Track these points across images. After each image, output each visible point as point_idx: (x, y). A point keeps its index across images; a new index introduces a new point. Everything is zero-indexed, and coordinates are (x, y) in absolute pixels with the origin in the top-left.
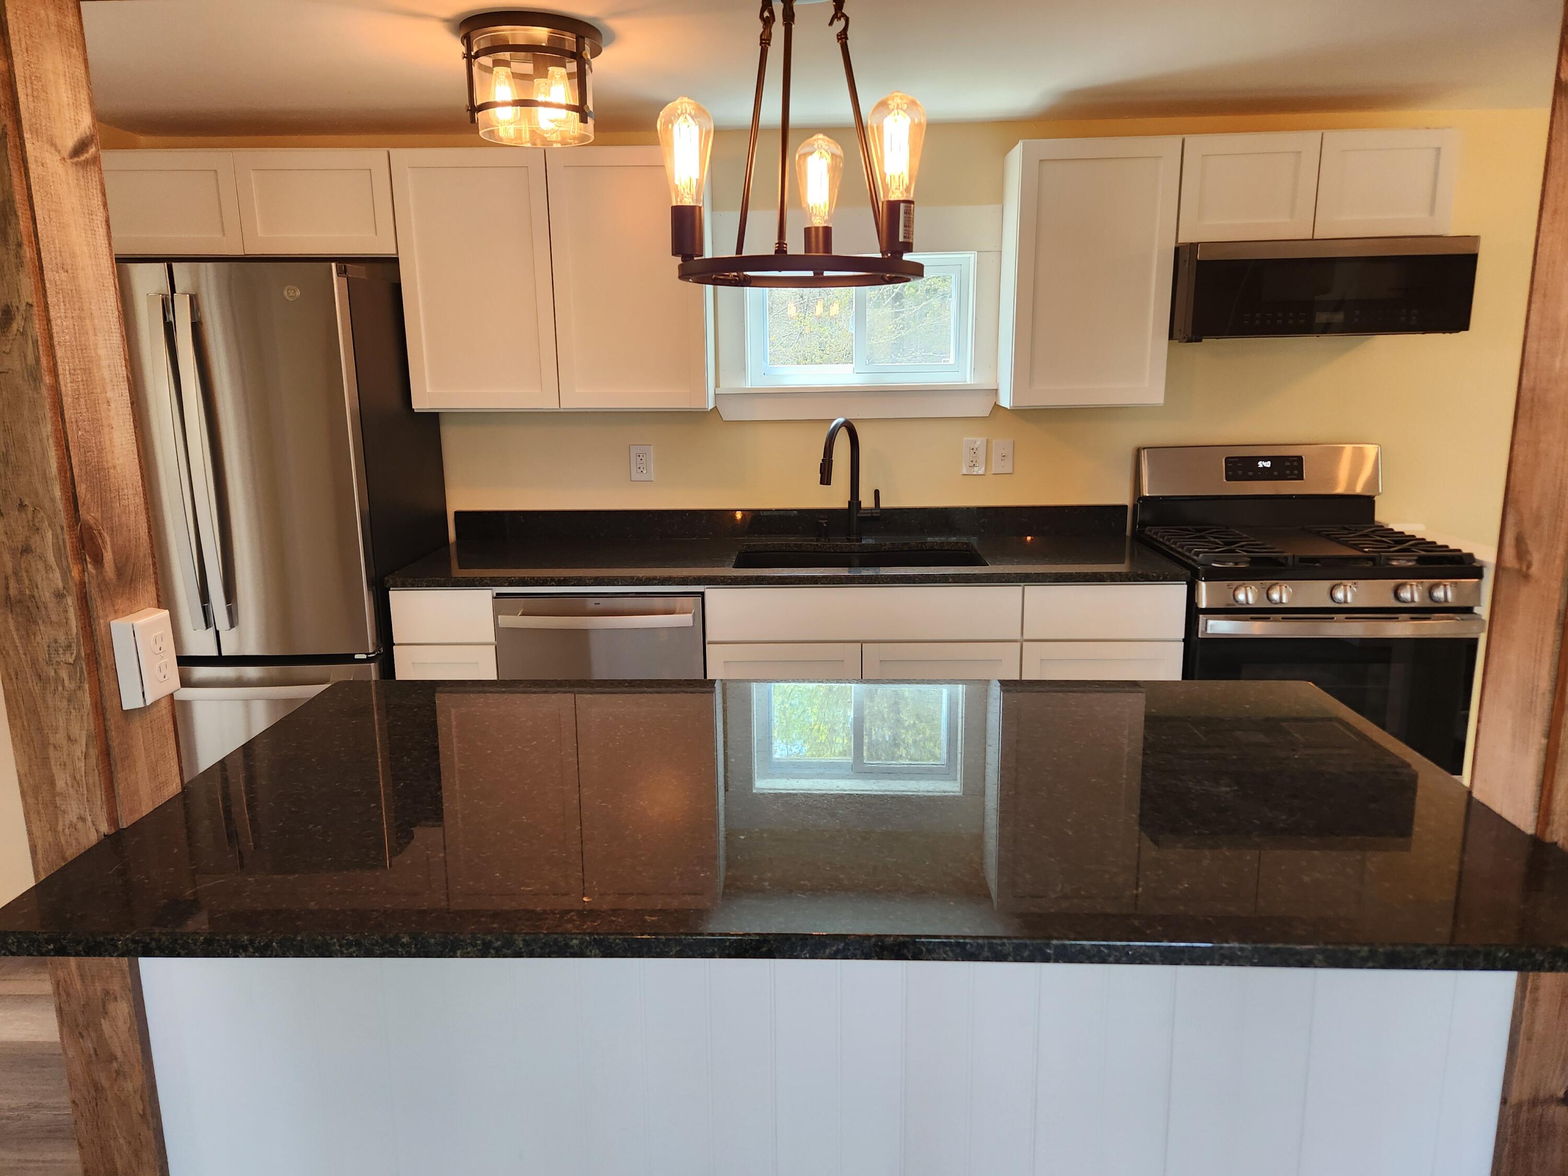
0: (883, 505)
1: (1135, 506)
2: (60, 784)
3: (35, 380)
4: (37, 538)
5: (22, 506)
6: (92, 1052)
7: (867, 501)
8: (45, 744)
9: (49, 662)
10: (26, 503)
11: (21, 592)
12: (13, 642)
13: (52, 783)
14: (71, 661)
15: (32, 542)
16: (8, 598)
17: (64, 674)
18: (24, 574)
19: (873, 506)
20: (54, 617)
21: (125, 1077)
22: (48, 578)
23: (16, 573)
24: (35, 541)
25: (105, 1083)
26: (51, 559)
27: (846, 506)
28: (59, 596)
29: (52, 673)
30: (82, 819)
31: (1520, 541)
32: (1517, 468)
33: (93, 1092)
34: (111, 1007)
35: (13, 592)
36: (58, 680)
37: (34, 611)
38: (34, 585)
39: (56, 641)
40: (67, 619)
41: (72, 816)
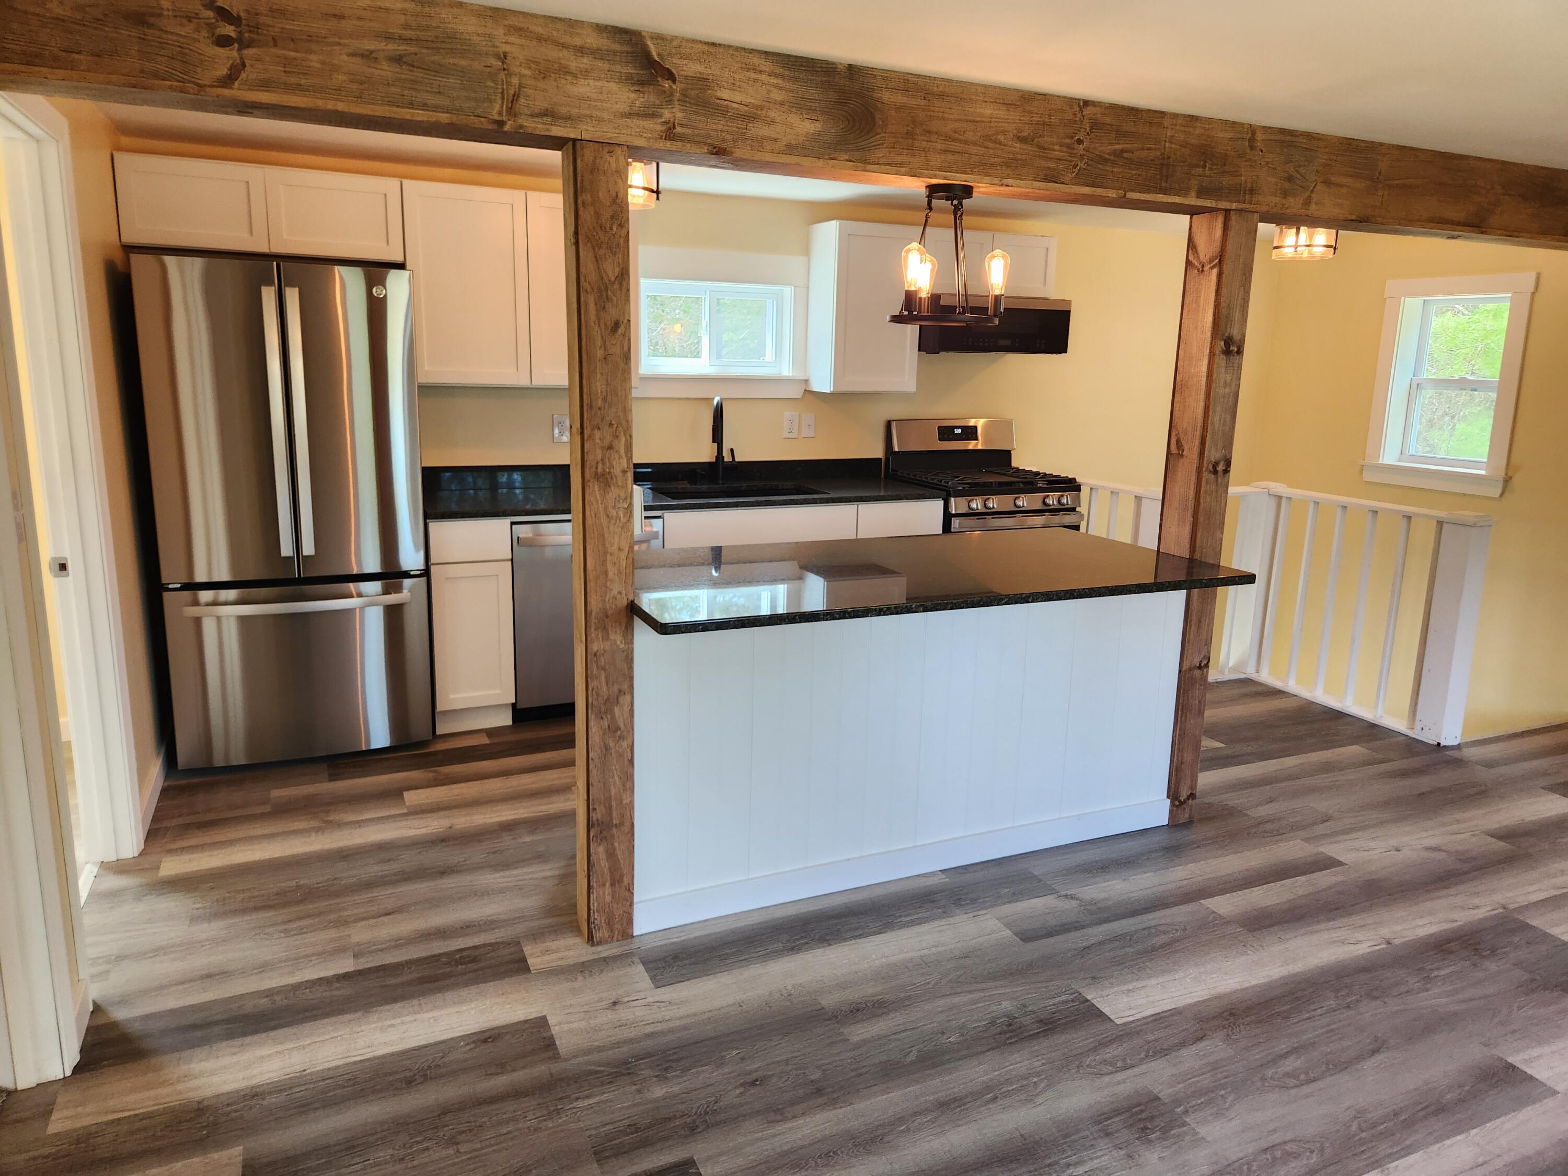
0: (737, 460)
1: (887, 459)
2: (611, 575)
3: (626, 359)
4: (617, 441)
5: (611, 425)
6: (607, 727)
7: (727, 458)
8: (605, 553)
9: (614, 507)
10: (613, 422)
11: (604, 470)
12: (596, 497)
13: (606, 573)
14: (626, 506)
15: (613, 443)
16: (596, 473)
17: (621, 514)
18: (607, 460)
19: (731, 460)
20: (620, 484)
21: (623, 739)
22: (620, 463)
23: (602, 460)
24: (615, 443)
25: (612, 745)
26: (622, 453)
27: (714, 460)
28: (624, 472)
29: (615, 514)
30: (620, 593)
31: (1178, 441)
32: (1175, 413)
33: (604, 750)
34: (621, 699)
35: (600, 470)
36: (618, 517)
37: (610, 480)
38: (612, 466)
39: (619, 496)
40: (627, 484)
41: (615, 592)
